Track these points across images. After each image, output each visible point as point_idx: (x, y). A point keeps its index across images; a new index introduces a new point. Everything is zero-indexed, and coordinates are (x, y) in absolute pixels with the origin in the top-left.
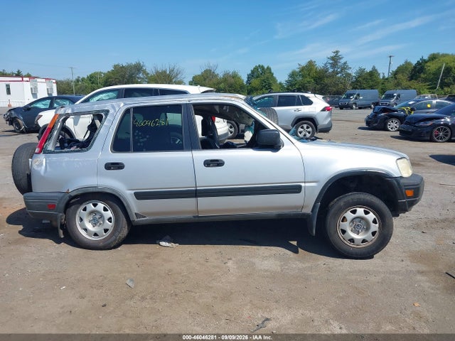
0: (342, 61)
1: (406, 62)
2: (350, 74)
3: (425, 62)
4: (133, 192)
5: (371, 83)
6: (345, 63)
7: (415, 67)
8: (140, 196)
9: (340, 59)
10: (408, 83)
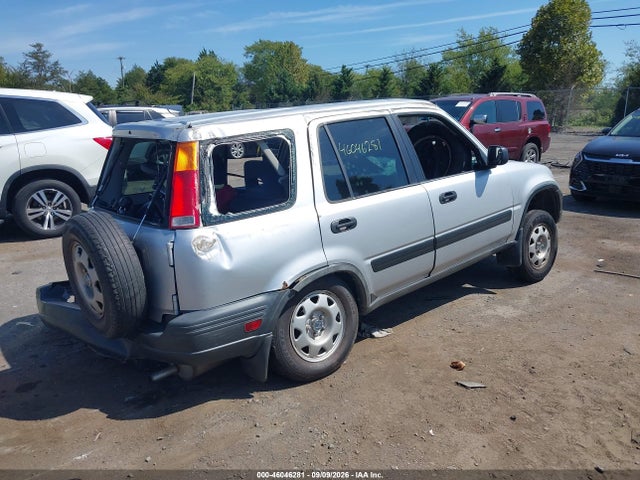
0: (52, 60)
1: (135, 67)
2: (67, 81)
3: (164, 69)
4: (369, 261)
5: (103, 96)
6: (56, 63)
7: (150, 75)
8: (377, 266)
9: (48, 56)
10: (153, 97)
